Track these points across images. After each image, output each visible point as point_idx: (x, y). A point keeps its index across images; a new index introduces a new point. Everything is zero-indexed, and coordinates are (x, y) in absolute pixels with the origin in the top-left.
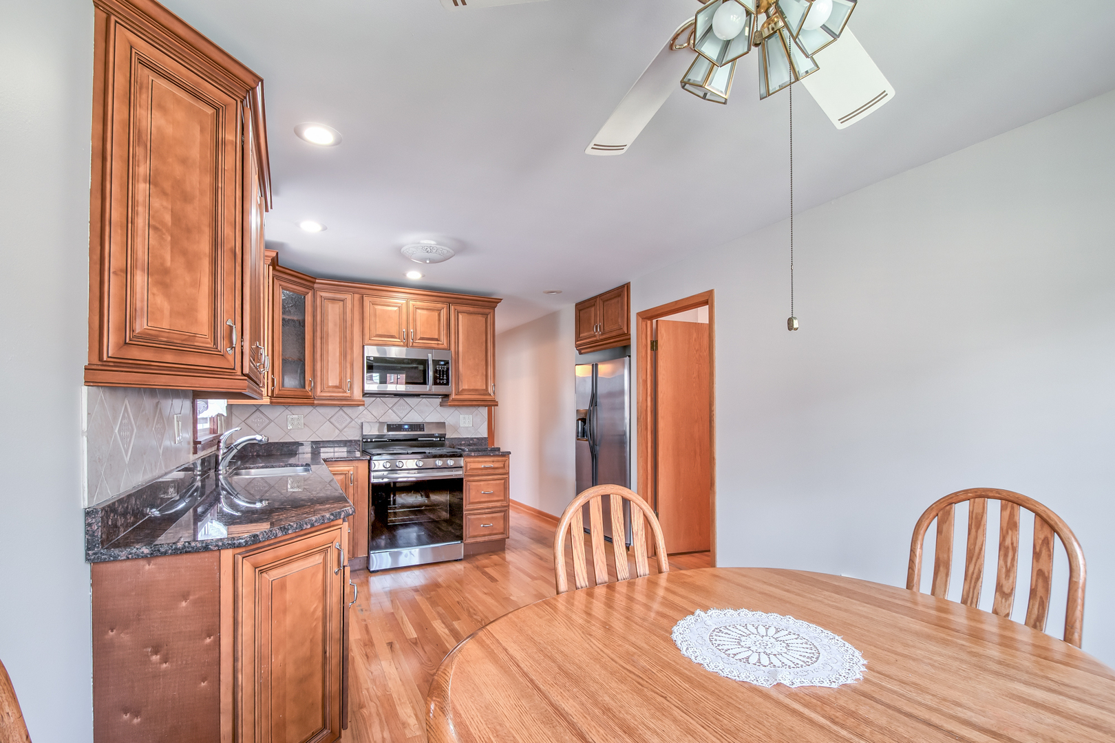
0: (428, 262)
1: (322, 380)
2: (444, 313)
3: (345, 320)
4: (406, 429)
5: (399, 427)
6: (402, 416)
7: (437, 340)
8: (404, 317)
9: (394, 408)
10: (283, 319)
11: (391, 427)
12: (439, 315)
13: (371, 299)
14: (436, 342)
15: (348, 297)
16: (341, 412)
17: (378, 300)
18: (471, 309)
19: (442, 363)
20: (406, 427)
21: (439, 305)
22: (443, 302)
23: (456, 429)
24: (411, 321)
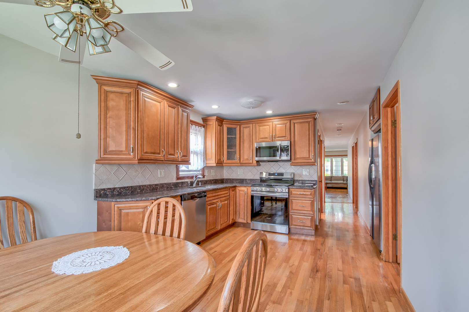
0: (251, 108)
1: (243, 157)
2: (288, 125)
3: (250, 134)
4: (276, 175)
5: (273, 174)
6: (277, 170)
7: (285, 137)
8: (271, 129)
9: (274, 167)
10: (227, 137)
11: (270, 174)
12: (286, 126)
13: (258, 125)
14: (284, 138)
15: (251, 125)
16: (254, 168)
17: (261, 124)
18: (301, 121)
19: (286, 147)
20: (276, 174)
21: (286, 122)
22: (287, 120)
23: (301, 175)
24: (274, 130)
